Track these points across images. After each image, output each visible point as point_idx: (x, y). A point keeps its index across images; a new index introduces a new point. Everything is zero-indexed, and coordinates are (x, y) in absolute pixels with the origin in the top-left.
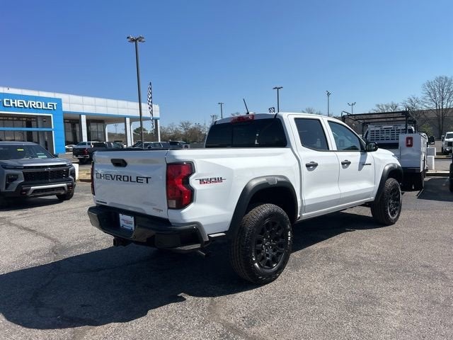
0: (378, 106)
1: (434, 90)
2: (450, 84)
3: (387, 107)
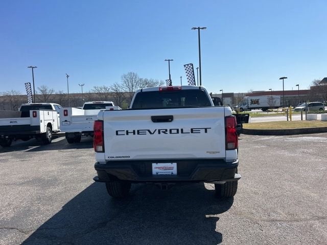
0: (95, 87)
1: (128, 80)
2: (136, 77)
3: (101, 89)
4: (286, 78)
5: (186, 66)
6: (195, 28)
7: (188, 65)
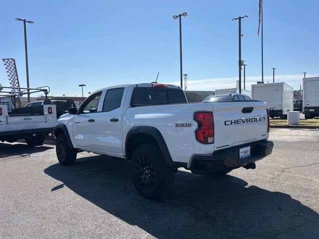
4: (85, 85)
5: (6, 60)
6: (20, 20)
7: (8, 59)
